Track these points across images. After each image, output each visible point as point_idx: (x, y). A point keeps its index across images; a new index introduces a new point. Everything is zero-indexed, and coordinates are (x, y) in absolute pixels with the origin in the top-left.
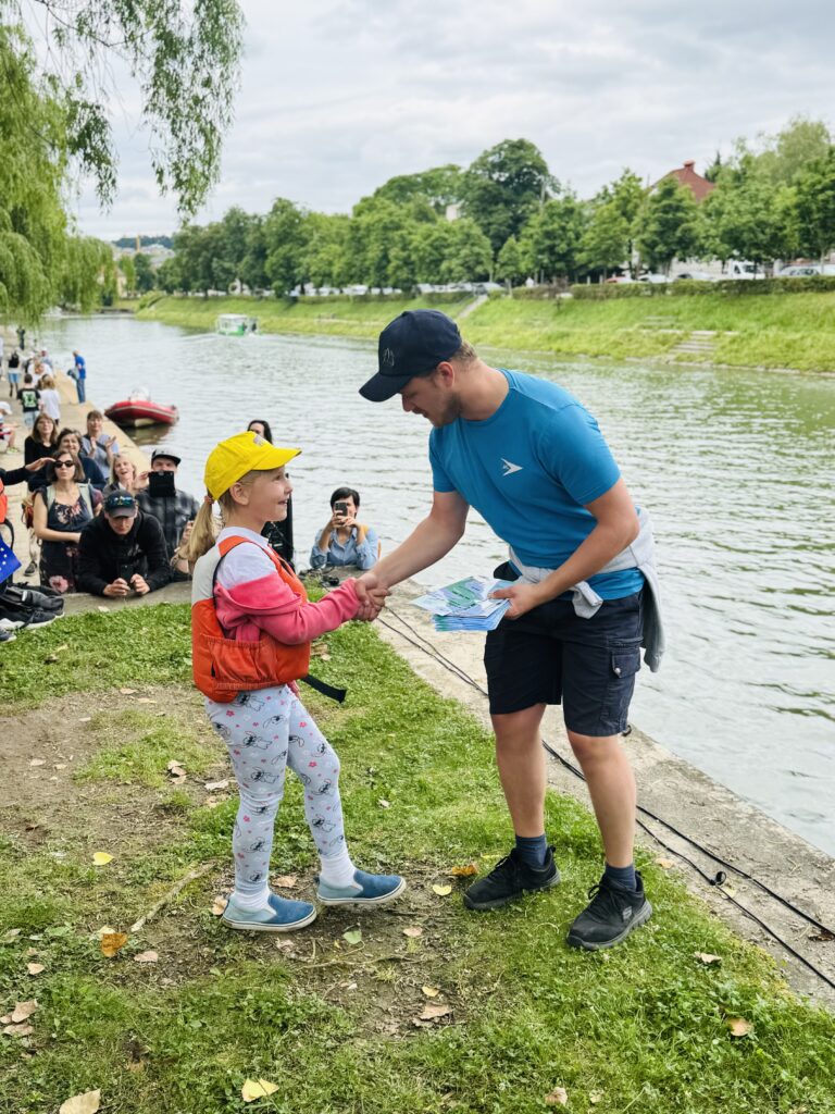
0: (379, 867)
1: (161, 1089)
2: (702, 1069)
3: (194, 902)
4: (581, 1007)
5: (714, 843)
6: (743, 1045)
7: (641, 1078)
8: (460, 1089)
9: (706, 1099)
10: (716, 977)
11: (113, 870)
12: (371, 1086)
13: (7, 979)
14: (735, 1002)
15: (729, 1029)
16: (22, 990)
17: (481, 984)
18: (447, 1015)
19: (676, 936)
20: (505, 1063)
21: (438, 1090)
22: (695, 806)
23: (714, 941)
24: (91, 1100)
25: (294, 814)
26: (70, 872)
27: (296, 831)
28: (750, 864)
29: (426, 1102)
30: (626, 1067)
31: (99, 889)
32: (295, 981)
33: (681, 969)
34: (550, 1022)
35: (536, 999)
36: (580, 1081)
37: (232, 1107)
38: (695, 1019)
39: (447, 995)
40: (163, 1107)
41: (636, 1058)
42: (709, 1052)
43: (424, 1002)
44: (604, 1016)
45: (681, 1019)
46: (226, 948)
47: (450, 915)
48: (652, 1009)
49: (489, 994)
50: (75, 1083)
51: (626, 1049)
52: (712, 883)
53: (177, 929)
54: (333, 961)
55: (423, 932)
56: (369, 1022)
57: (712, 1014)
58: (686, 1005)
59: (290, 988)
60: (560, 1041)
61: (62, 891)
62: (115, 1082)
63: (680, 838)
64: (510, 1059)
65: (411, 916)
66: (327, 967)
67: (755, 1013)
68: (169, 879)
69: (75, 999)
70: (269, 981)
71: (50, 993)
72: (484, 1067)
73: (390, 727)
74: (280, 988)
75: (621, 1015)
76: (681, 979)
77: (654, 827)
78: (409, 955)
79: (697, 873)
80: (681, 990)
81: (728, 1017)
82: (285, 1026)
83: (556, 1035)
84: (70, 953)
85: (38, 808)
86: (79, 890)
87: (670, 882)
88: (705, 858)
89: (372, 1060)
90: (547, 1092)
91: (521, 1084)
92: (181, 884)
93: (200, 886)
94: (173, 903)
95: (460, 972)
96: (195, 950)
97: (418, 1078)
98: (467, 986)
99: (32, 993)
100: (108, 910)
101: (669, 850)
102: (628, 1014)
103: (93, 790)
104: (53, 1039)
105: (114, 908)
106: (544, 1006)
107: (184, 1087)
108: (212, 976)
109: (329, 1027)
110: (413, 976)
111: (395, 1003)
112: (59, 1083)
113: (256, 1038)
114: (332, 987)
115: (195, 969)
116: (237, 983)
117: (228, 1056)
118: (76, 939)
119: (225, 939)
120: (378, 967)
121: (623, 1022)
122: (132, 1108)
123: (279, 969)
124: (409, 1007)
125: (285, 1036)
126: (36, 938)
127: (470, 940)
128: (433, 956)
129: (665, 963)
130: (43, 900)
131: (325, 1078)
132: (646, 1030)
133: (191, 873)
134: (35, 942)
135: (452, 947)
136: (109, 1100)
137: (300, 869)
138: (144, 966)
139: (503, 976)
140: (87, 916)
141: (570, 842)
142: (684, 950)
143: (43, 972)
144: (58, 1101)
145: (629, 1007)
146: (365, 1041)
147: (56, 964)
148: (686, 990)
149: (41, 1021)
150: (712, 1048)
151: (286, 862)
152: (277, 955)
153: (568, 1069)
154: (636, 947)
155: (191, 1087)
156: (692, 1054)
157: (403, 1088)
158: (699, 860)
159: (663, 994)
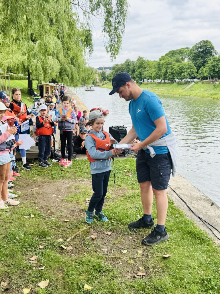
0: (134, 233)
1: (64, 283)
3: (84, 235)
4: (182, 279)
11: (66, 224)
12: (119, 291)
13: (34, 249)
16: (37, 252)
17: (156, 268)
18: (145, 275)
19: (215, 263)
20: (157, 291)
24: (47, 282)
25: (113, 216)
26: (55, 223)
27: (114, 220)
31: (61, 229)
32: (106, 260)
33: (214, 273)
34: (173, 282)
35: (170, 275)
37: (81, 290)
38: (215, 288)
39: (146, 270)
40: (64, 287)
43: (139, 271)
44: (189, 283)
45: (211, 286)
47: (151, 249)
48: (203, 283)
49: (157, 271)
50: (44, 277)
53: (79, 242)
54: (117, 256)
55: (143, 252)
56: (123, 274)
58: (213, 283)
59: (104, 261)
60: (174, 287)
61: (52, 228)
62: (53, 279)
64: (159, 290)
65: (140, 247)
66: (115, 257)
68: (79, 228)
69: (48, 255)
70: (98, 259)
71: (43, 254)
72: (151, 291)
74: (101, 261)
75: (194, 283)
76: (214, 275)
77: (215, 232)
78: (137, 258)
80: (213, 279)
82: (100, 271)
83: (173, 285)
84: (50, 244)
85: (52, 207)
86: (56, 228)
87: (216, 248)
89: (121, 284)
92: (82, 230)
93: (86, 231)
94: (79, 235)
95: (150, 265)
96: (82, 248)
97: (133, 291)
98: (152, 268)
99: (39, 253)
101: (218, 238)
102: (196, 283)
103: (66, 204)
104: (41, 265)
105: (64, 234)
106: (172, 277)
107: (70, 283)
108: (84, 255)
109: (111, 273)
110: (138, 263)
111: (131, 270)
112: (40, 277)
113: (92, 273)
114: (115, 263)
115: (81, 253)
116: (90, 258)
117: (83, 277)
118: (53, 241)
119: (90, 246)
120: (128, 259)
121: (194, 285)
122: (56, 286)
123: (102, 255)
124: (135, 271)
125: (99, 274)
126: (43, 239)
127: (155, 256)
128: (144, 259)
129: (210, 270)
130: (47, 230)
131: (107, 287)
132: (200, 288)
133: (85, 228)
134: (42, 240)
135: (149, 257)
136: (51, 284)
137: (113, 231)
138: (68, 250)
139: (162, 267)
140: (57, 235)
141: (189, 233)
142: (217, 267)
143: (43, 248)
144: (39, 281)
145: (196, 281)
146: (121, 279)
147: (46, 246)
148: (215, 279)
149: (39, 260)
151: (110, 228)
152: (102, 252)
154: (202, 264)
155: (72, 283)
157: (128, 293)
159: (207, 279)
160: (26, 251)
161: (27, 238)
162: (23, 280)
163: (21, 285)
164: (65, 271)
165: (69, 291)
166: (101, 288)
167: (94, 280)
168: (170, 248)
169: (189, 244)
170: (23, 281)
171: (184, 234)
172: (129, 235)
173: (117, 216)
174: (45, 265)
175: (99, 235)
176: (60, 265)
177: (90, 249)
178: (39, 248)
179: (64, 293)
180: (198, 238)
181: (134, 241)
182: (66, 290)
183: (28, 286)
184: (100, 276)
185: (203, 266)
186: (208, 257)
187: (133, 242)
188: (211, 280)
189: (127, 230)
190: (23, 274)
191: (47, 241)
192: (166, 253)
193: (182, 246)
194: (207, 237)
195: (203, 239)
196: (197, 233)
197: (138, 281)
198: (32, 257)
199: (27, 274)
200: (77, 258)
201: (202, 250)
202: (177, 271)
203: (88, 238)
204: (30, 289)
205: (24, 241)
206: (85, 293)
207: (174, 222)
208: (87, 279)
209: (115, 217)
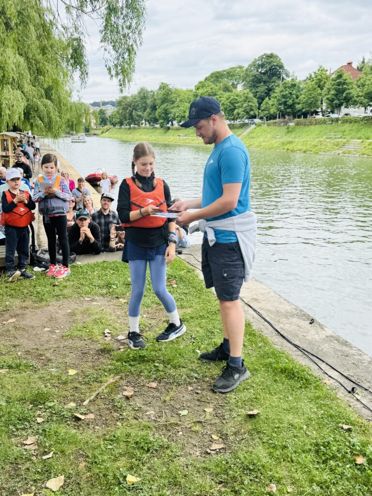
0: (195, 380)
1: (92, 476)
2: (341, 478)
3: (111, 392)
4: (285, 447)
5: (352, 374)
6: (361, 468)
7: (311, 481)
8: (227, 483)
9: (342, 493)
10: (349, 436)
11: (77, 377)
12: (186, 479)
13: (27, 424)
14: (358, 448)
15: (355, 460)
16: (34, 429)
17: (239, 435)
18: (223, 448)
19: (331, 416)
20: (248, 471)
21: (217, 483)
22: (343, 357)
23: (349, 419)
24: (60, 480)
25: (157, 355)
26: (58, 378)
27: (158, 362)
28: (368, 384)
29: (211, 487)
30: (305, 476)
31: (70, 385)
32: (154, 430)
33: (333, 431)
34: (270, 454)
35: (264, 443)
36: (284, 481)
37: (123, 486)
38: (338, 455)
39: (223, 439)
40: (92, 484)
41: (310, 472)
42: (344, 471)
43: (212, 442)
44: (295, 452)
45: (332, 455)
46: (124, 414)
47: (226, 403)
48: (318, 450)
49: (243, 439)
50: (54, 472)
51: (305, 468)
52: (350, 392)
53: (103, 405)
54: (173, 422)
55: (214, 410)
56: (187, 450)
57: (347, 453)
58: (334, 448)
59: (152, 433)
60: (274, 462)
61: (54, 386)
62: (71, 472)
63: (335, 371)
64: (250, 470)
65: (209, 403)
66: (169, 424)
67: (367, 453)
68: (101, 382)
69: (56, 433)
70: (143, 429)
71: (45, 431)
72: (238, 473)
73: (202, 317)
74: (148, 433)
75: (304, 452)
76: (332, 436)
77: (323, 366)
78: (206, 420)
79: (343, 387)
80: (332, 441)
81: (355, 455)
82: (148, 450)
83: (273, 459)
84: (55, 414)
85: (46, 349)
86: (61, 386)
87: (329, 391)
88: (347, 381)
89: (187, 467)
90: (267, 486)
91: (255, 481)
92: (106, 384)
93: (114, 386)
94: (102, 393)
95: (229, 428)
96: (111, 414)
97: (208, 477)
98: (232, 435)
99: (37, 431)
100: (73, 395)
101: (330, 376)
102: (307, 451)
103: (71, 342)
104: (45, 452)
105: (76, 394)
106: (268, 446)
107: (102, 476)
108: (117, 426)
109: (168, 451)
110: (208, 430)
111: (199, 442)
112: (47, 471)
113: (135, 455)
114: (171, 433)
115: (110, 423)
116: (129, 430)
117: (122, 463)
118: (58, 407)
119: (124, 410)
120: (193, 424)
121: (304, 455)
122: (78, 484)
123: (147, 424)
124: (205, 444)
125: (148, 455)
127: (235, 415)
128: (217, 421)
129: (326, 428)
130: (45, 390)
131: (165, 475)
132: (315, 459)
133: (111, 380)
134: (40, 408)
135: (226, 417)
136: (68, 481)
137: (159, 380)
138: (88, 420)
139: (249, 431)
140: (64, 397)
141: (283, 371)
142: (335, 423)
143: (43, 422)
144: (46, 479)
145: (307, 448)
146: (185, 458)
147: (49, 418)
148: (335, 441)
149: (41, 443)
150: (346, 469)
151: (153, 376)
152: (146, 418)
153: (277, 475)
154: (312, 420)
155: (105, 475)
156: (336, 471)
157: (201, 481)
158: (344, 382)
159: (324, 443)
160: (14, 429)
161: (11, 408)
162: (18, 480)
163: (15, 490)
164: (90, 457)
165: (102, 489)
166: (156, 478)
167: (141, 466)
168: (256, 398)
169: (285, 389)
170: (18, 482)
171: (276, 373)
172: (187, 384)
173: (164, 355)
174: (52, 451)
175: (137, 390)
176: (79, 448)
177: (125, 414)
178: (36, 422)
179: (94, 493)
180: (298, 378)
181: (198, 393)
182: (96, 488)
183: (29, 490)
184: (149, 458)
185: (314, 423)
186: (320, 407)
187: (195, 395)
188: (329, 443)
189: (183, 377)
190: (16, 470)
191: (48, 409)
192: (252, 408)
193: (275, 393)
194: (313, 376)
195: (306, 380)
196: (296, 370)
197: (214, 460)
198: (27, 438)
199: (23, 469)
200: (105, 432)
201: (308, 397)
202: (274, 435)
203: (120, 396)
204: (33, 494)
205: (9, 413)
206: (129, 490)
207: (256, 357)
208: (129, 465)
209: (160, 357)
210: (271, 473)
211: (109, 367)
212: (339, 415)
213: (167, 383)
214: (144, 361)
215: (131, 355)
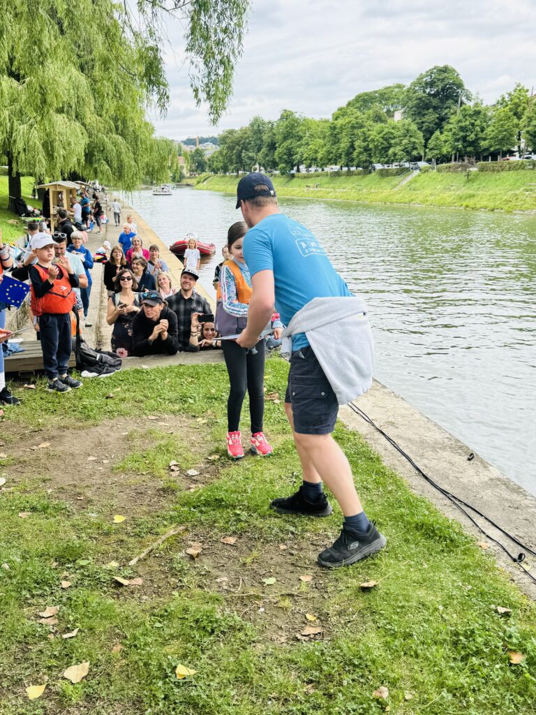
0: (290, 535)
1: (128, 665)
2: (486, 683)
3: (171, 549)
4: (408, 636)
5: (521, 534)
6: (518, 672)
7: (441, 685)
8: (319, 682)
9: (485, 704)
10: (506, 623)
11: (124, 526)
12: (261, 675)
13: (48, 590)
14: (514, 640)
15: (509, 659)
16: (55, 597)
17: (345, 615)
18: (320, 633)
19: (482, 594)
20: (351, 668)
21: (304, 681)
22: (511, 509)
23: (508, 599)
24: (84, 668)
25: (240, 498)
26: (98, 526)
27: (240, 509)
29: (295, 687)
30: (432, 677)
31: (114, 537)
32: (225, 603)
33: (482, 616)
34: (386, 644)
35: (379, 627)
36: (401, 684)
37: (170, 680)
38: (485, 650)
39: (321, 621)
40: (127, 676)
41: (441, 673)
43: (306, 624)
44: (423, 643)
45: (474, 648)
48: (457, 641)
49: (349, 622)
50: (76, 656)
51: (434, 666)
52: (515, 560)
53: (157, 566)
54: (252, 593)
55: (312, 579)
56: (268, 634)
57: (498, 648)
58: (479, 640)
60: (390, 657)
61: (90, 538)
62: (101, 657)
63: (497, 530)
64: (355, 666)
65: (307, 568)
66: (247, 596)
67: (528, 649)
68: (157, 534)
69: (85, 603)
70: (208, 602)
71: (71, 600)
72: (336, 669)
74: (214, 608)
75: (436, 643)
76: (480, 622)
77: (480, 521)
78: (301, 593)
79: (505, 553)
80: (478, 629)
81: (510, 650)
82: (213, 631)
84: (88, 576)
85: (87, 486)
86: (101, 537)
87: (485, 558)
88: (512, 544)
89: (264, 658)
90: (375, 689)
91: (360, 682)
92: (163, 538)
93: (175, 540)
94: (157, 549)
95: (332, 607)
96: (166, 580)
97: (293, 673)
98: (336, 615)
99: (61, 599)
100: (117, 551)
101: (488, 536)
102: (441, 643)
103: (122, 477)
104: (68, 628)
105: (121, 550)
106: (384, 633)
107: (142, 664)
108: (173, 597)
109: (241, 635)
110: (301, 607)
111: (287, 623)
112: (67, 655)
113: (193, 638)
115: (164, 591)
116: (188, 602)
117: (174, 647)
118: (94, 567)
119: (185, 574)
120: (280, 598)
121: (436, 647)
122: (109, 674)
123: (215, 594)
124: (296, 626)
125: (212, 638)
126: (69, 566)
127: (341, 586)
128: (316, 595)
129: (472, 611)
130: (77, 542)
131: (232, 667)
132: (451, 654)
133: (171, 531)
134: (68, 568)
135: (329, 590)
136: (95, 670)
137: (239, 534)
138: (133, 587)
139: (360, 611)
140: (103, 554)
141: (419, 527)
142: (486, 603)
143: (70, 587)
144: (65, 666)
145: (441, 638)
146: (263, 646)
147: (80, 582)
148: (483, 630)
149: (63, 617)
150: (495, 670)
151: (231, 528)
152: (216, 587)
153: (392, 675)
154: (454, 599)
155: (146, 664)
156: (479, 673)
157: (281, 678)
158: (508, 545)
159: (466, 631)
160: (28, 596)
161: (28, 567)
162: (26, 665)
163: (21, 680)
164: (129, 637)
165: (140, 683)
166: (218, 670)
167: (199, 653)
168: (375, 565)
169: (420, 552)
170: (26, 668)
171: (408, 529)
172: (278, 541)
173: (250, 499)
174: (77, 627)
175: (207, 547)
176: (114, 624)
177: (185, 580)
178: (60, 587)
179: (128, 689)
180: (440, 537)
181: (292, 555)
182: (133, 681)
183: (39, 680)
184: (213, 643)
185: (455, 602)
186: (467, 580)
187: (289, 557)
188: (474, 632)
189: (274, 531)
190: (24, 652)
191: (79, 569)
192: (367, 578)
193: (403, 557)
194: (463, 535)
195: (452, 541)
196: (438, 526)
197: (305, 649)
198: (45, 609)
199: (35, 650)
200: (155, 605)
201: (451, 565)
202: (396, 617)
203: (180, 554)
204: (44, 686)
205: (24, 572)
206: (178, 686)
207: (382, 505)
208: (181, 652)
209: (243, 501)
210: (383, 671)
211: (171, 513)
212: (496, 593)
213: (251, 539)
214: (220, 506)
215: (202, 498)
